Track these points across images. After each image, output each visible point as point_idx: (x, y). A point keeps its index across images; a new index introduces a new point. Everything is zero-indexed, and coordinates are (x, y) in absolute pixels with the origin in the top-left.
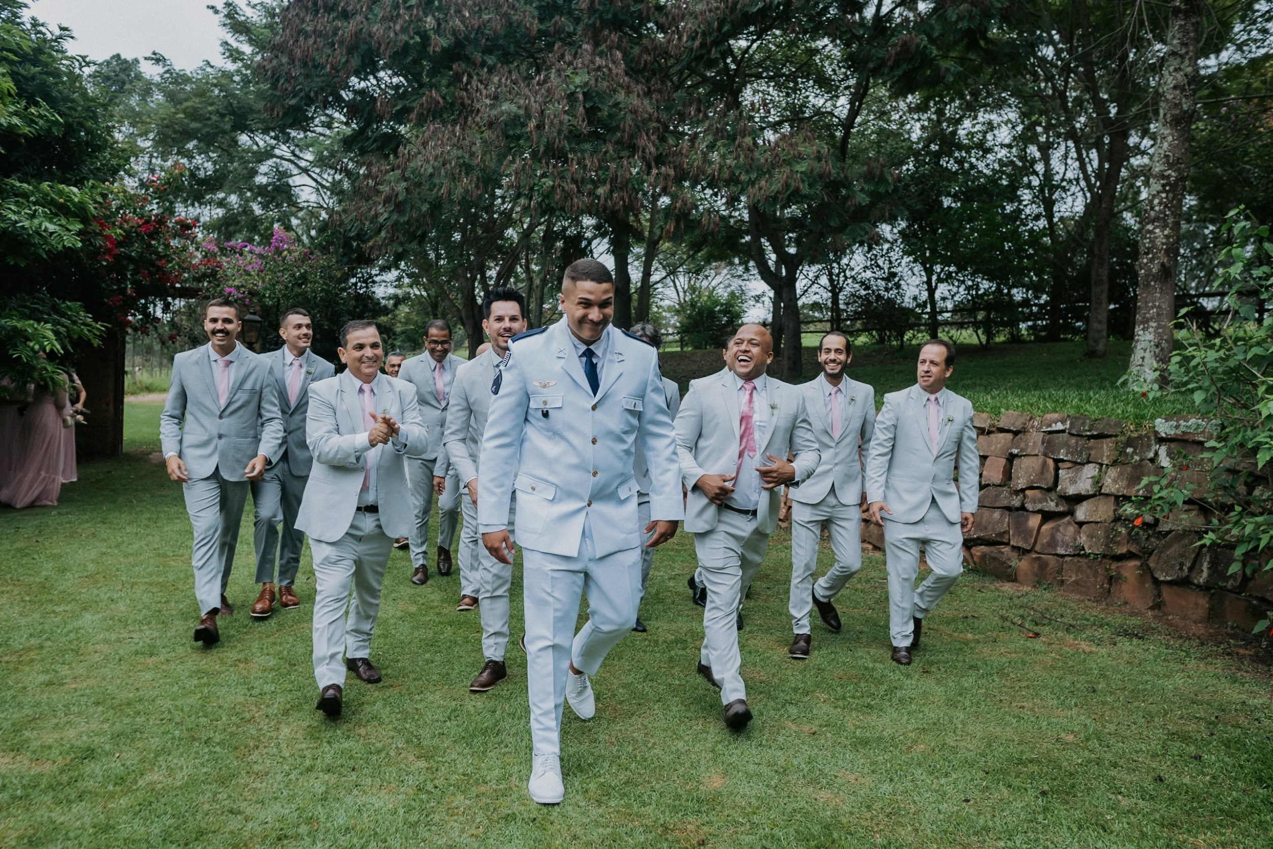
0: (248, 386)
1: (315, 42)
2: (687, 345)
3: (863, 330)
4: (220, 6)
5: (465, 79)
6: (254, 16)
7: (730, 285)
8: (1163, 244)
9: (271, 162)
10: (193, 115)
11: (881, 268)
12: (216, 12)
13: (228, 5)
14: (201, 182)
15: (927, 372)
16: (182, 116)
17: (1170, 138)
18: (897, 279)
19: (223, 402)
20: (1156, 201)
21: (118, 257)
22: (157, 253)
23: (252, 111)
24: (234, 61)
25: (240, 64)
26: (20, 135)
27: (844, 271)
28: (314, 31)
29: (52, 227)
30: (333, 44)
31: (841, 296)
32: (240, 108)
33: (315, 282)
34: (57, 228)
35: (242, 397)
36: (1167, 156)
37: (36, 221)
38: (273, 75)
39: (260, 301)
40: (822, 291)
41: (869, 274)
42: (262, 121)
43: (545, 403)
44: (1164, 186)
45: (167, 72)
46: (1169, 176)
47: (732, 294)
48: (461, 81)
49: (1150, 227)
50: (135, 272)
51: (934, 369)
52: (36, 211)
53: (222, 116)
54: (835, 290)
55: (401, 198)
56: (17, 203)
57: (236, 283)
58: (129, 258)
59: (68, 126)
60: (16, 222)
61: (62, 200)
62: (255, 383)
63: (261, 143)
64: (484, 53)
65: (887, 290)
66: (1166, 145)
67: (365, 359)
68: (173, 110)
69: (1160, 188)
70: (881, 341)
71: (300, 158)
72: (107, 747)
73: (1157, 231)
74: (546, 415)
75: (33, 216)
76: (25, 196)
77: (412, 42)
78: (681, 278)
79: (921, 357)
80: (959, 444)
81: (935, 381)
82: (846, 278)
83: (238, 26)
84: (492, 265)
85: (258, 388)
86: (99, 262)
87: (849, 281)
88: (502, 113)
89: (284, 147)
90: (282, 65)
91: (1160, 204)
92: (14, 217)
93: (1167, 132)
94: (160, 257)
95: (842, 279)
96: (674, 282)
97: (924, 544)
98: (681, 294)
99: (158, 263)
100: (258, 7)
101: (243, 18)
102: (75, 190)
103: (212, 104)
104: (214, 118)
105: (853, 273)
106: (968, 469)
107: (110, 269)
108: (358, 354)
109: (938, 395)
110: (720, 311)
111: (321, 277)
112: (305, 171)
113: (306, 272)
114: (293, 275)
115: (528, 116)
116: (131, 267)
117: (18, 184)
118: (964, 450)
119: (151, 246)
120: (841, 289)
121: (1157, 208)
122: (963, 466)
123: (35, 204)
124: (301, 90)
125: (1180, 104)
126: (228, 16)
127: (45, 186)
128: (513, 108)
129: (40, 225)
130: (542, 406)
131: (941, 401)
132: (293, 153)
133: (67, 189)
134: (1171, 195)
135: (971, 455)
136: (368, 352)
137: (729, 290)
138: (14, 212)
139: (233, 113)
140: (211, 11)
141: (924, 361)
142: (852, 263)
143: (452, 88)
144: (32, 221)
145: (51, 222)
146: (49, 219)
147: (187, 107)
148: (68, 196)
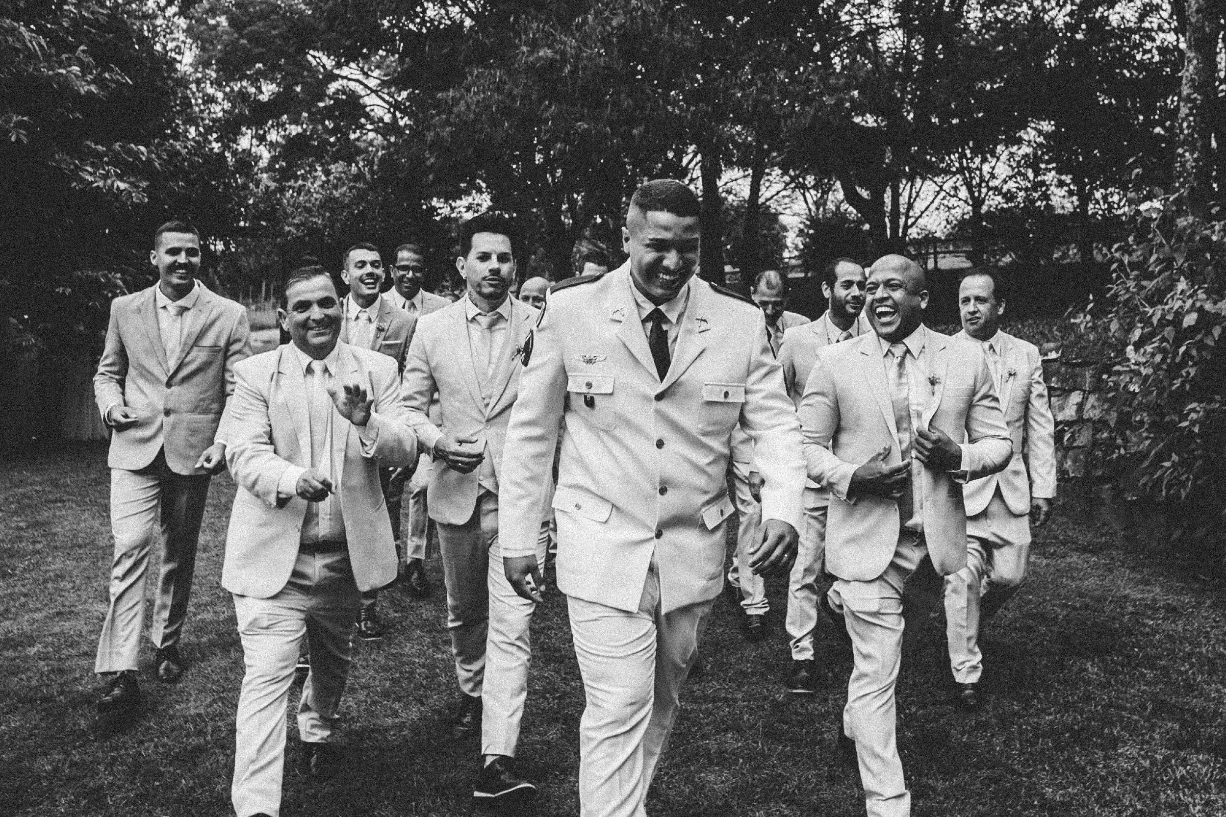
0: (208, 341)
5: (511, 19)
8: (1192, 168)
15: (974, 313)
17: (1195, 62)
19: (172, 364)
20: (1185, 125)
29: (122, 186)
34: (127, 185)
35: (199, 357)
36: (1192, 80)
37: (109, 182)
41: (1011, 185)
43: (589, 385)
44: (1191, 109)
46: (1196, 99)
48: (508, 21)
49: (1180, 151)
51: (983, 308)
52: (109, 171)
53: (285, 39)
54: (976, 203)
56: (93, 165)
60: (92, 183)
61: (131, 159)
62: (218, 337)
66: (1191, 68)
67: (311, 324)
69: (1187, 111)
71: (369, 76)
73: (1187, 154)
74: (590, 403)
75: (105, 177)
76: (100, 156)
79: (962, 296)
80: (1026, 403)
81: (986, 322)
85: (222, 343)
88: (541, 58)
91: (1188, 127)
92: (90, 179)
93: (1192, 55)
96: (804, 195)
97: (988, 547)
98: (813, 208)
102: (142, 148)
106: (1039, 438)
108: (300, 317)
109: (992, 341)
112: (374, 91)
115: (564, 61)
117: (93, 146)
118: (1033, 414)
121: (1186, 132)
122: (1033, 436)
123: (108, 164)
125: (1203, 27)
128: (549, 53)
129: (113, 184)
130: (584, 390)
131: (997, 349)
132: (361, 71)
133: (135, 148)
134: (1198, 119)
135: (1042, 420)
136: (316, 313)
138: (91, 174)
141: (967, 300)
144: (105, 180)
145: (122, 180)
146: (120, 178)
147: (251, 32)
148: (136, 155)
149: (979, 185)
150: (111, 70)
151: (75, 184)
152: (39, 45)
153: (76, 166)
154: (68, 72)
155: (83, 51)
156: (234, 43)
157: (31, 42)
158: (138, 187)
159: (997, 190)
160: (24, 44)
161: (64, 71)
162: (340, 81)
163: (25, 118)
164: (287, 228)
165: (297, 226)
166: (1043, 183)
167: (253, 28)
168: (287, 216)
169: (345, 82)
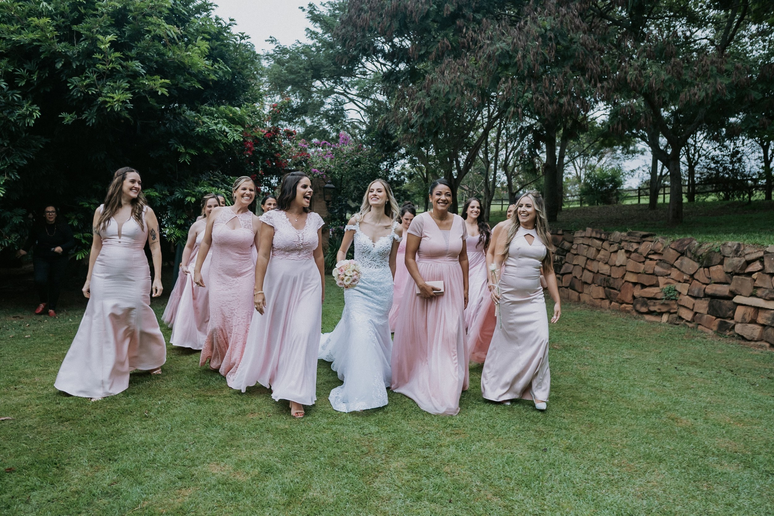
1: (371, 15)
2: (585, 203)
3: (712, 192)
4: (306, 7)
5: (464, 30)
6: (324, 11)
9: (333, 96)
10: (290, 71)
12: (304, 10)
13: (310, 5)
14: (293, 111)
16: (285, 72)
18: (739, 156)
21: (254, 152)
22: (275, 149)
23: (323, 66)
24: (312, 39)
25: (315, 40)
26: (209, 80)
27: (699, 151)
28: (370, 8)
30: (381, 15)
31: (697, 168)
32: (316, 65)
33: (365, 164)
38: (343, 38)
39: (331, 176)
42: (329, 72)
45: (277, 47)
48: (462, 32)
50: (264, 160)
53: (307, 70)
55: (426, 107)
57: (318, 166)
58: (260, 152)
59: (233, 74)
61: (231, 115)
63: (328, 86)
64: (474, 12)
65: (732, 163)
68: (280, 69)
70: (727, 198)
71: (349, 93)
72: (279, 465)
75: (217, 124)
77: (431, 9)
78: (578, 160)
82: (700, 156)
83: (315, 18)
86: (244, 155)
87: (703, 158)
88: (497, 49)
89: (339, 87)
90: (348, 31)
94: (277, 152)
95: (697, 157)
98: (578, 171)
99: (276, 155)
100: (326, 5)
101: (318, 13)
103: (301, 64)
104: (302, 71)
105: (705, 152)
107: (250, 159)
110: (608, 181)
111: (369, 161)
112: (352, 100)
113: (360, 158)
114: (352, 160)
116: (261, 158)
117: (208, 108)
119: (272, 145)
120: (697, 163)
124: (360, 45)
126: (311, 12)
127: (222, 108)
128: (504, 45)
133: (233, 109)
139: (312, 68)
140: (301, 10)
143: (456, 37)
162: (335, 95)
169: (338, 95)
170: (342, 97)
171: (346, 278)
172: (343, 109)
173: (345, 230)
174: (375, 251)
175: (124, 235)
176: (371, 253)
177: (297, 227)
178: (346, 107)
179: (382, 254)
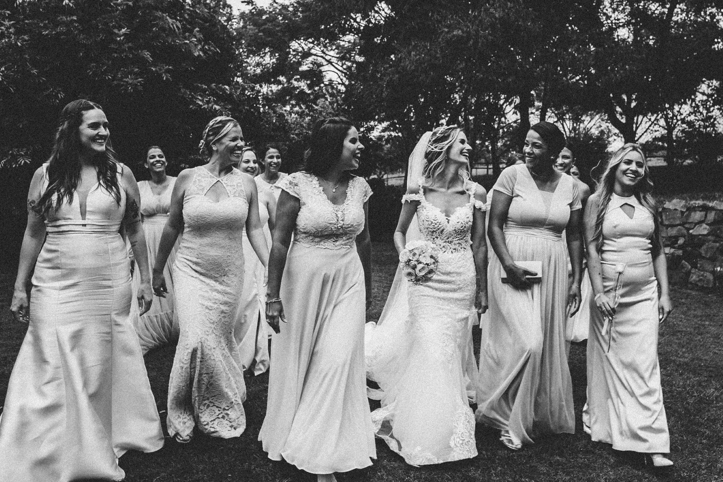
7: (601, 126)
10: (268, 33)
11: (701, 113)
16: (261, 34)
18: (712, 120)
27: (676, 117)
31: (674, 132)
34: (220, 107)
37: (210, 105)
40: (661, 129)
41: (692, 118)
45: (254, 8)
47: (602, 132)
52: (210, 99)
53: (284, 33)
54: (670, 128)
56: (201, 95)
60: (201, 105)
61: (221, 93)
63: (305, 47)
65: (705, 127)
68: (257, 31)
71: (326, 55)
75: (208, 102)
76: (204, 91)
78: (568, 122)
82: (678, 121)
84: (443, 116)
89: (317, 48)
92: (200, 103)
95: (674, 121)
96: (563, 124)
102: (227, 87)
103: (278, 26)
104: (279, 34)
105: (683, 117)
110: (592, 143)
112: (330, 62)
120: (674, 127)
123: (209, 95)
127: (213, 85)
128: (460, 33)
132: (323, 52)
137: (600, 129)
138: (200, 100)
139: (290, 30)
142: (682, 111)
144: (208, 104)
145: (218, 105)
146: (216, 103)
147: (264, 29)
148: (224, 90)
149: (672, 118)
150: (209, 44)
151: (191, 107)
152: (177, 27)
153: (192, 95)
154: (191, 42)
155: (197, 31)
156: (256, 34)
157: (172, 24)
158: (226, 108)
159: (683, 121)
160: (169, 26)
161: (187, 42)
162: (313, 57)
163: (170, 67)
164: (292, 136)
165: (296, 135)
166: (711, 117)
167: (267, 26)
168: (291, 129)
169: (315, 57)
170: (319, 58)
171: (420, 266)
172: (321, 72)
173: (403, 201)
174: (449, 228)
175: (93, 212)
176: (445, 232)
177: (335, 200)
178: (323, 69)
179: (460, 233)
